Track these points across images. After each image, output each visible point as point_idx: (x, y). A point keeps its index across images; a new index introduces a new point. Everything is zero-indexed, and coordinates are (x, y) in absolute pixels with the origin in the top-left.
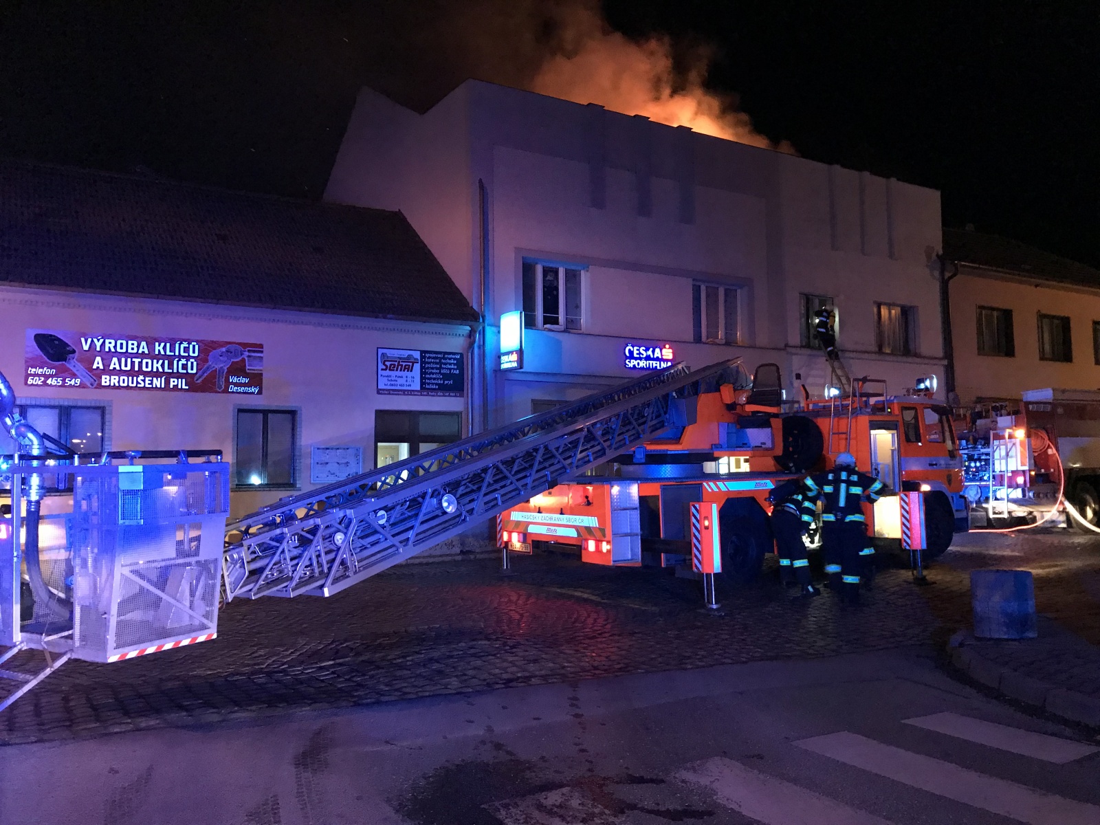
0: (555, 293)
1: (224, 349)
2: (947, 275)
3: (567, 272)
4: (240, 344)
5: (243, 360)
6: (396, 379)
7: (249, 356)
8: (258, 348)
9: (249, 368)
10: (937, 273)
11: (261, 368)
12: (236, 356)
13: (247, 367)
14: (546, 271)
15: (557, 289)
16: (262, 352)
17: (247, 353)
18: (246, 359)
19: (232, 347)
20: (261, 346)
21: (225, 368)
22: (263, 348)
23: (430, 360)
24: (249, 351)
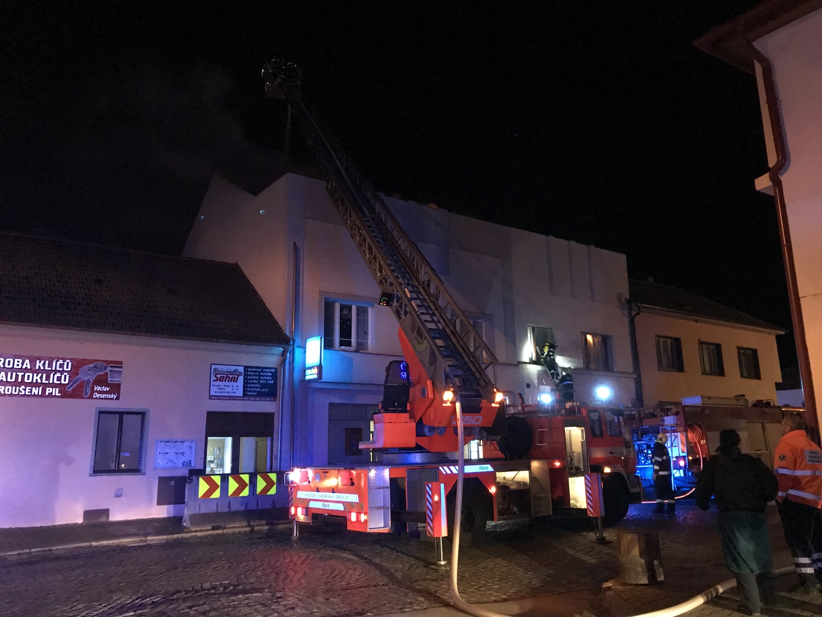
0: (349, 323)
1: (92, 365)
2: (633, 313)
3: (358, 308)
4: (104, 361)
5: (106, 374)
6: (225, 387)
7: (111, 371)
8: (119, 364)
9: (111, 379)
10: (626, 312)
11: (120, 380)
12: (101, 370)
13: (109, 379)
14: (342, 308)
15: (350, 320)
16: (121, 367)
17: (109, 369)
18: (109, 373)
19: (98, 364)
20: (121, 363)
21: (91, 380)
22: (122, 364)
23: (251, 373)
24: (111, 367)
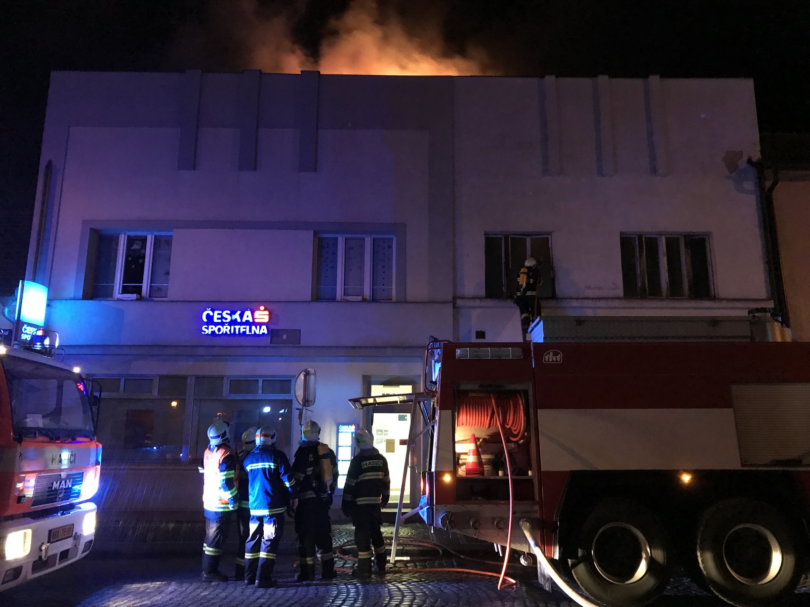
0: (141, 261)
2: (768, 184)
3: (157, 239)
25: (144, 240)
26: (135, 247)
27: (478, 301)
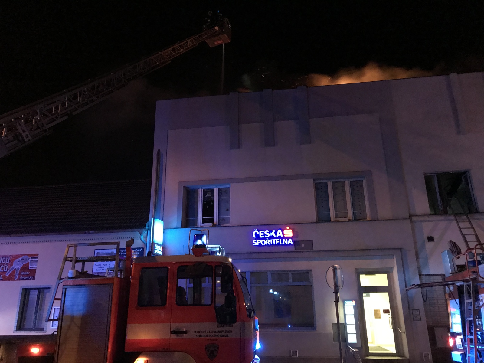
1: (20, 258)
3: (220, 190)
4: (28, 255)
5: (29, 263)
6: (104, 266)
7: (31, 261)
8: (36, 256)
9: (31, 267)
11: (36, 266)
12: (25, 261)
13: (30, 266)
16: (37, 258)
17: (30, 259)
18: (30, 262)
19: (24, 257)
20: (38, 255)
21: (20, 268)
22: (38, 256)
24: (32, 258)
25: (212, 191)
26: (208, 195)
27: (426, 217)
